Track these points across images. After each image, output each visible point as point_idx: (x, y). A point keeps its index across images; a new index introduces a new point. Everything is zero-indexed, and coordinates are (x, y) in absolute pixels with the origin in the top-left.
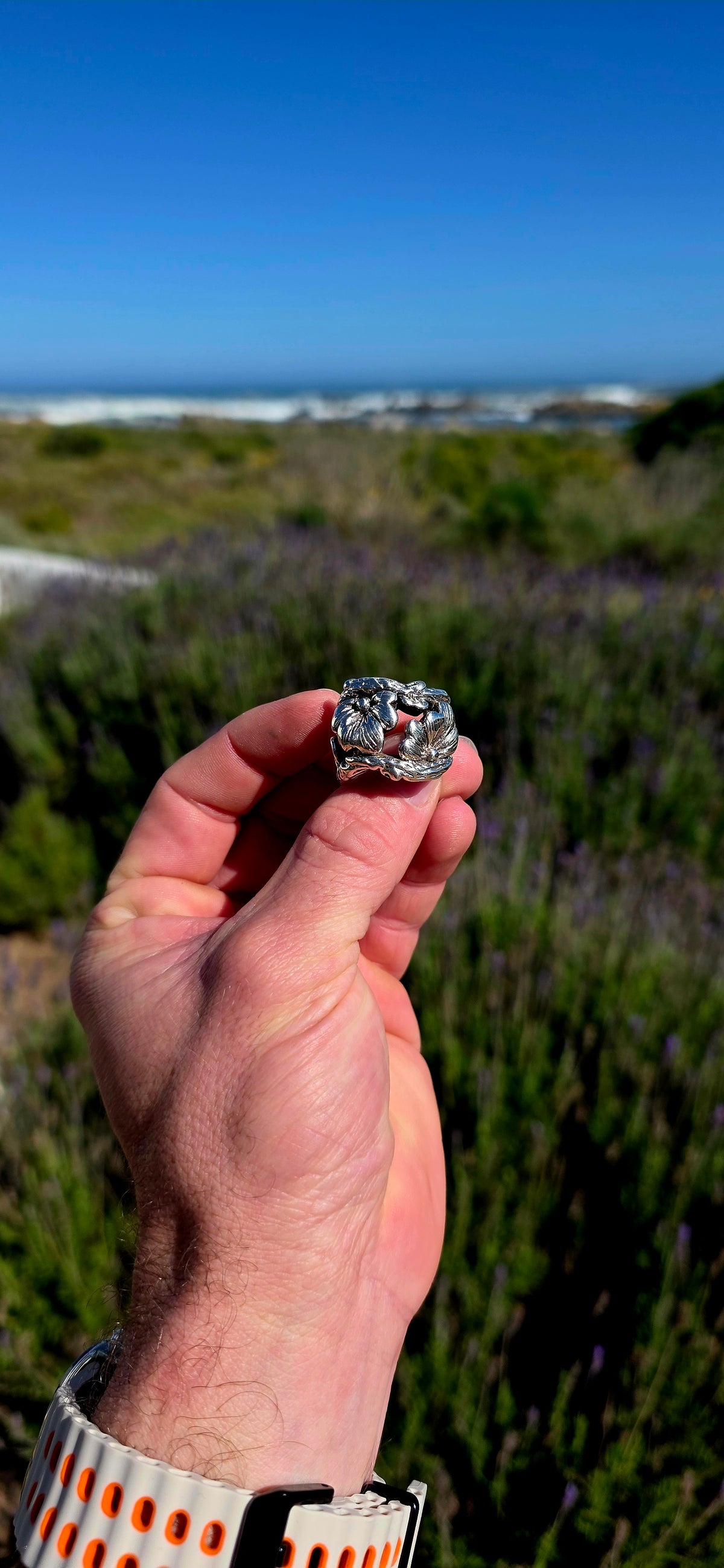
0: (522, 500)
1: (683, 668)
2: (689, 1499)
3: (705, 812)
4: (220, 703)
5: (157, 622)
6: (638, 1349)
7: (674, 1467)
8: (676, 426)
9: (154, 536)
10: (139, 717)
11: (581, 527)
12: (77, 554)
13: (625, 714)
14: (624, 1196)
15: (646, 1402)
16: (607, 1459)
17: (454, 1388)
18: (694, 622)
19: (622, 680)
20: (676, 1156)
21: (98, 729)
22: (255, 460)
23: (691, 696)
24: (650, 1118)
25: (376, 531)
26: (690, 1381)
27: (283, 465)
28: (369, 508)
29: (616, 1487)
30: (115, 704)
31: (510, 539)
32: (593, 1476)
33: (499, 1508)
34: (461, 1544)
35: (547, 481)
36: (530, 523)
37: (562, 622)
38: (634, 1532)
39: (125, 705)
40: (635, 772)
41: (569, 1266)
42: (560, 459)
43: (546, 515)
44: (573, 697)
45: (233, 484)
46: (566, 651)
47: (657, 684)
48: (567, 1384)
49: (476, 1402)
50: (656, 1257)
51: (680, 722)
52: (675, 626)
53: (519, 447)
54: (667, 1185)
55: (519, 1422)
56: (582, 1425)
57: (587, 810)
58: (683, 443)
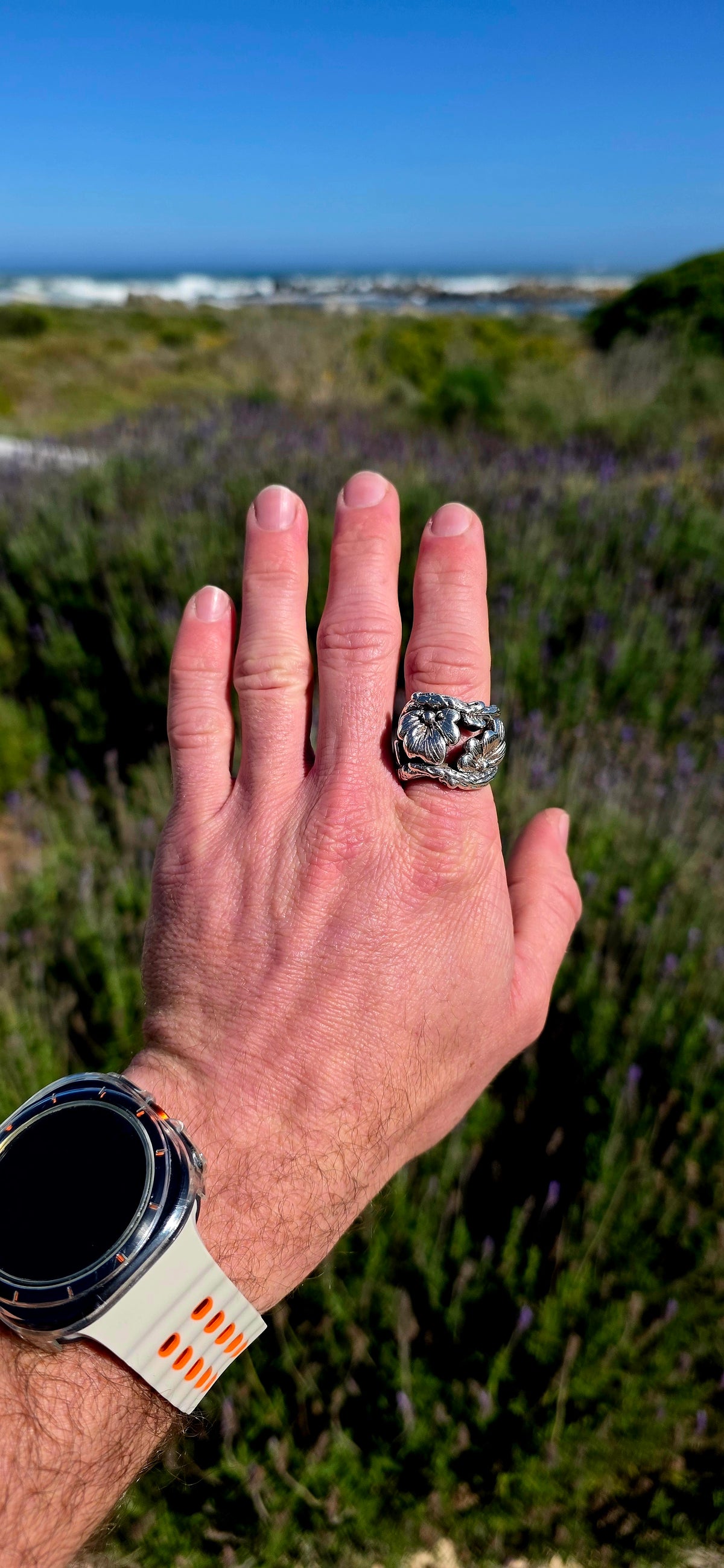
0: (477, 385)
1: (639, 547)
2: (634, 1320)
3: (659, 687)
4: (173, 583)
5: (108, 501)
6: (587, 1185)
7: (620, 1293)
8: (632, 312)
9: (101, 418)
10: (90, 599)
11: (536, 413)
12: (21, 435)
13: (580, 593)
14: (575, 1046)
15: (596, 1235)
16: (559, 1285)
17: (413, 1225)
18: (649, 499)
19: (578, 559)
20: (626, 1006)
21: (48, 613)
22: (204, 342)
23: (647, 575)
24: (601, 973)
25: (332, 414)
26: (636, 1215)
27: (233, 347)
28: (322, 394)
29: (566, 1312)
30: (62, 585)
31: (465, 421)
32: (544, 1301)
33: (455, 1335)
34: (419, 1363)
35: (503, 367)
36: (486, 408)
37: (516, 501)
38: (582, 1350)
39: (76, 587)
40: (589, 651)
41: (520, 1114)
42: (519, 344)
43: (503, 401)
44: (530, 576)
45: (181, 367)
46: (523, 529)
47: (612, 560)
48: (520, 1219)
49: (434, 1236)
50: (605, 1104)
51: (635, 600)
52: (632, 505)
53: (476, 332)
54: (617, 1034)
55: (474, 1254)
56: (534, 1255)
57: (542, 688)
58: (641, 330)
